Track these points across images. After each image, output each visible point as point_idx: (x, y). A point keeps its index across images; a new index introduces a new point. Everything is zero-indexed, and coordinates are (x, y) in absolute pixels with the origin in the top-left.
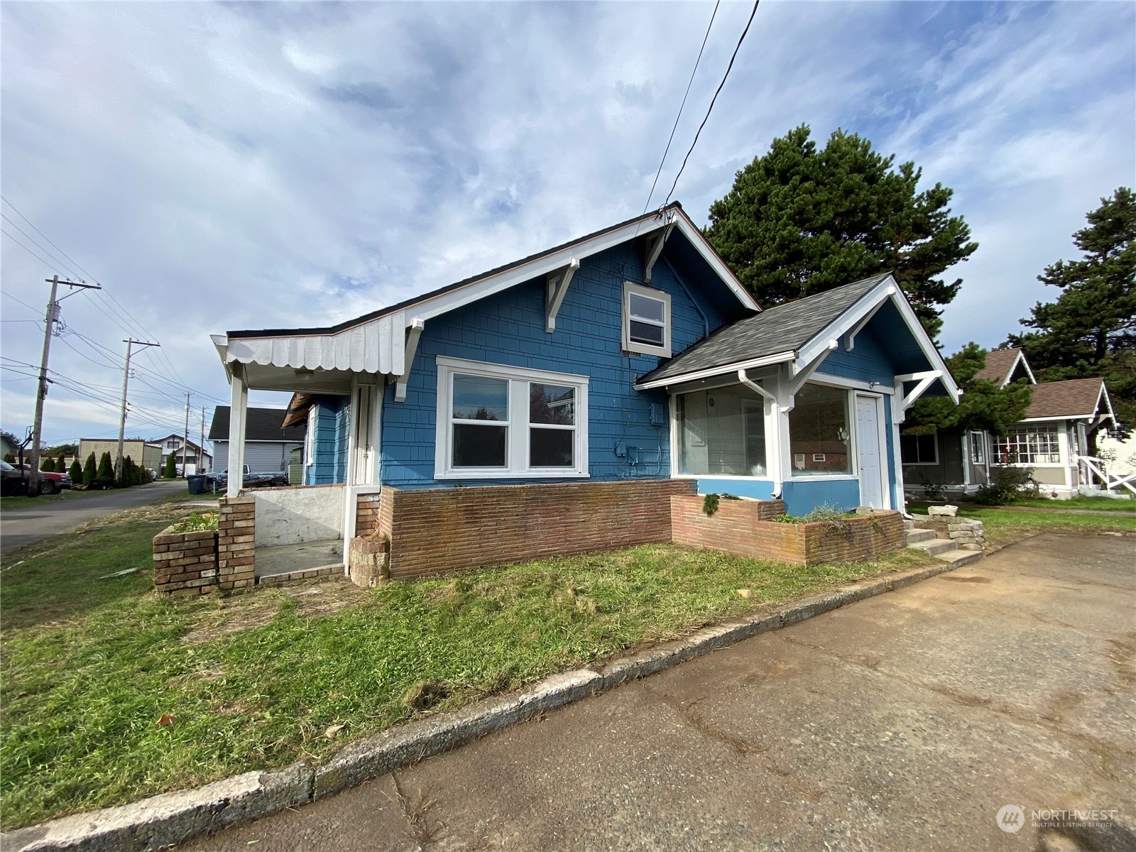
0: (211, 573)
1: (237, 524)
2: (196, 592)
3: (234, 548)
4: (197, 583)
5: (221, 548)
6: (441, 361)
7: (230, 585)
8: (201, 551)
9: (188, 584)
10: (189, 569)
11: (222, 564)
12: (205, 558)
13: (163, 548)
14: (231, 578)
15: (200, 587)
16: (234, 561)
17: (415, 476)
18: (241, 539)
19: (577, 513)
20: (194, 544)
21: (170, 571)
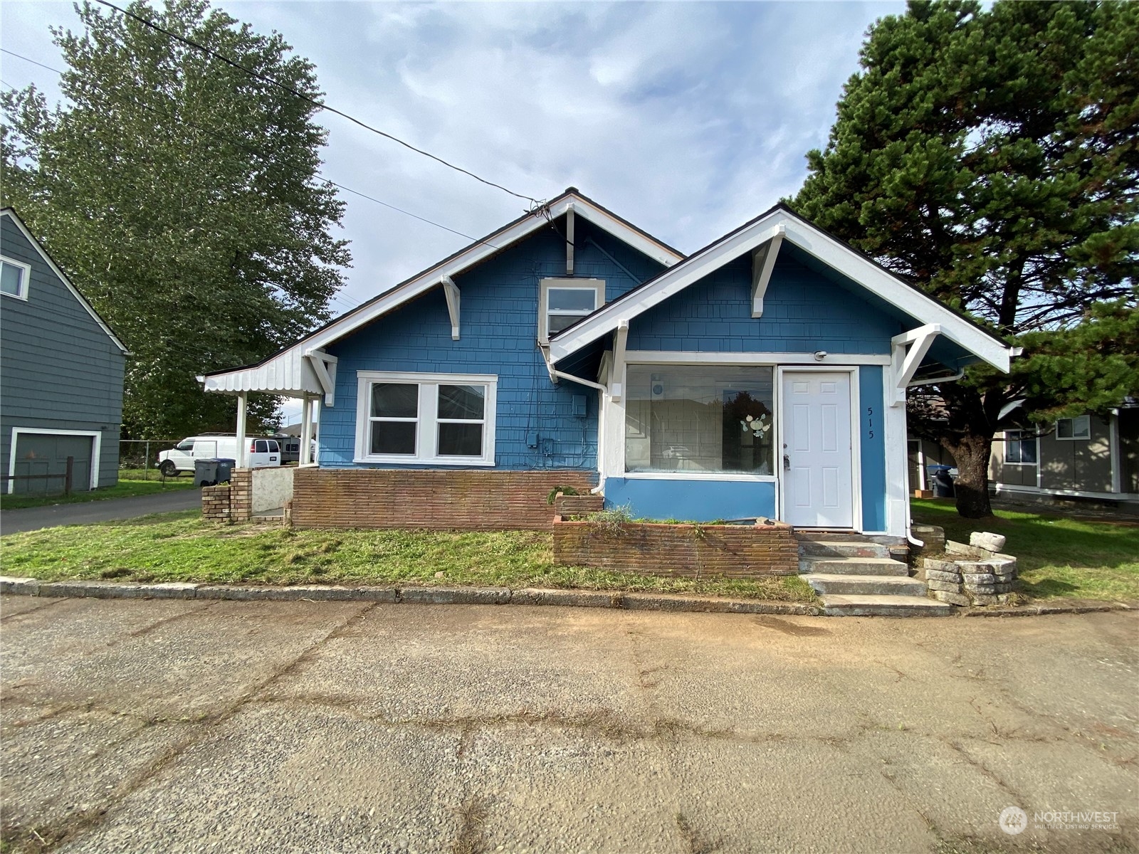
0: (227, 511)
1: (240, 484)
2: (220, 520)
3: (238, 498)
4: (221, 515)
5: (232, 497)
6: (360, 374)
7: (235, 519)
8: (223, 498)
9: (217, 515)
10: (217, 507)
11: (232, 506)
12: (224, 502)
13: (206, 494)
14: (236, 515)
15: (222, 518)
16: (238, 506)
17: (340, 459)
18: (241, 493)
19: (445, 495)
20: (219, 493)
21: (209, 507)
